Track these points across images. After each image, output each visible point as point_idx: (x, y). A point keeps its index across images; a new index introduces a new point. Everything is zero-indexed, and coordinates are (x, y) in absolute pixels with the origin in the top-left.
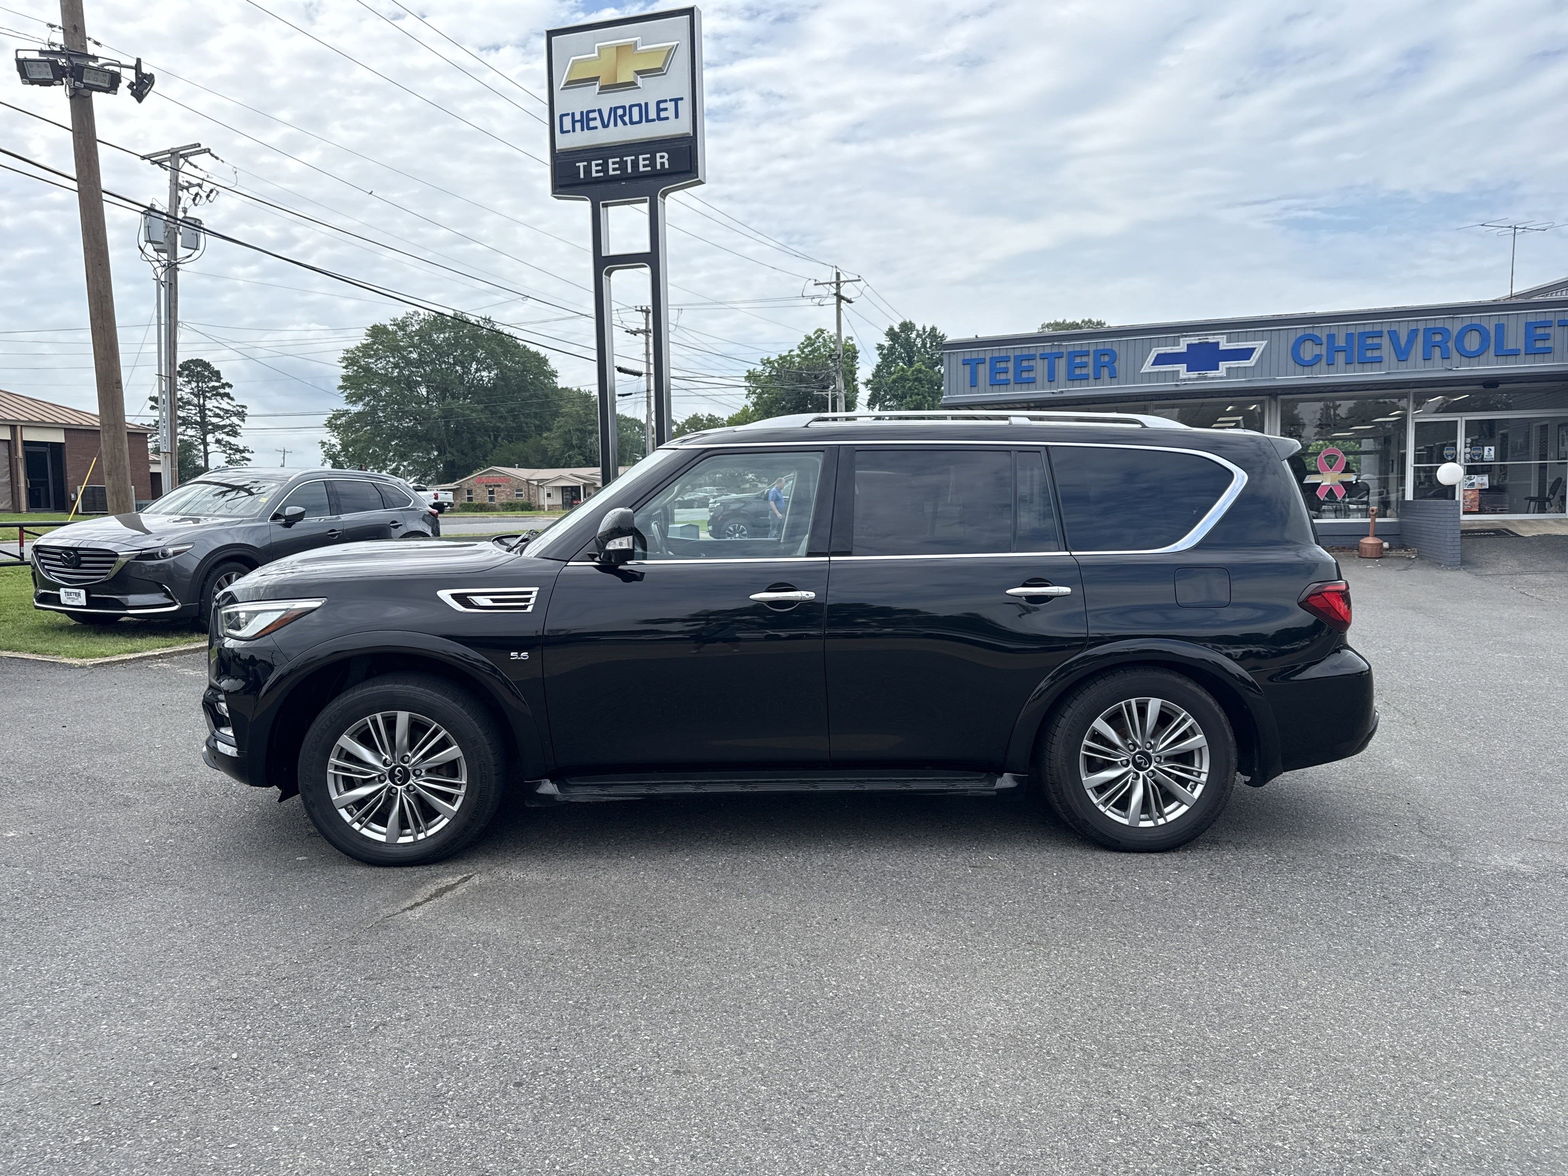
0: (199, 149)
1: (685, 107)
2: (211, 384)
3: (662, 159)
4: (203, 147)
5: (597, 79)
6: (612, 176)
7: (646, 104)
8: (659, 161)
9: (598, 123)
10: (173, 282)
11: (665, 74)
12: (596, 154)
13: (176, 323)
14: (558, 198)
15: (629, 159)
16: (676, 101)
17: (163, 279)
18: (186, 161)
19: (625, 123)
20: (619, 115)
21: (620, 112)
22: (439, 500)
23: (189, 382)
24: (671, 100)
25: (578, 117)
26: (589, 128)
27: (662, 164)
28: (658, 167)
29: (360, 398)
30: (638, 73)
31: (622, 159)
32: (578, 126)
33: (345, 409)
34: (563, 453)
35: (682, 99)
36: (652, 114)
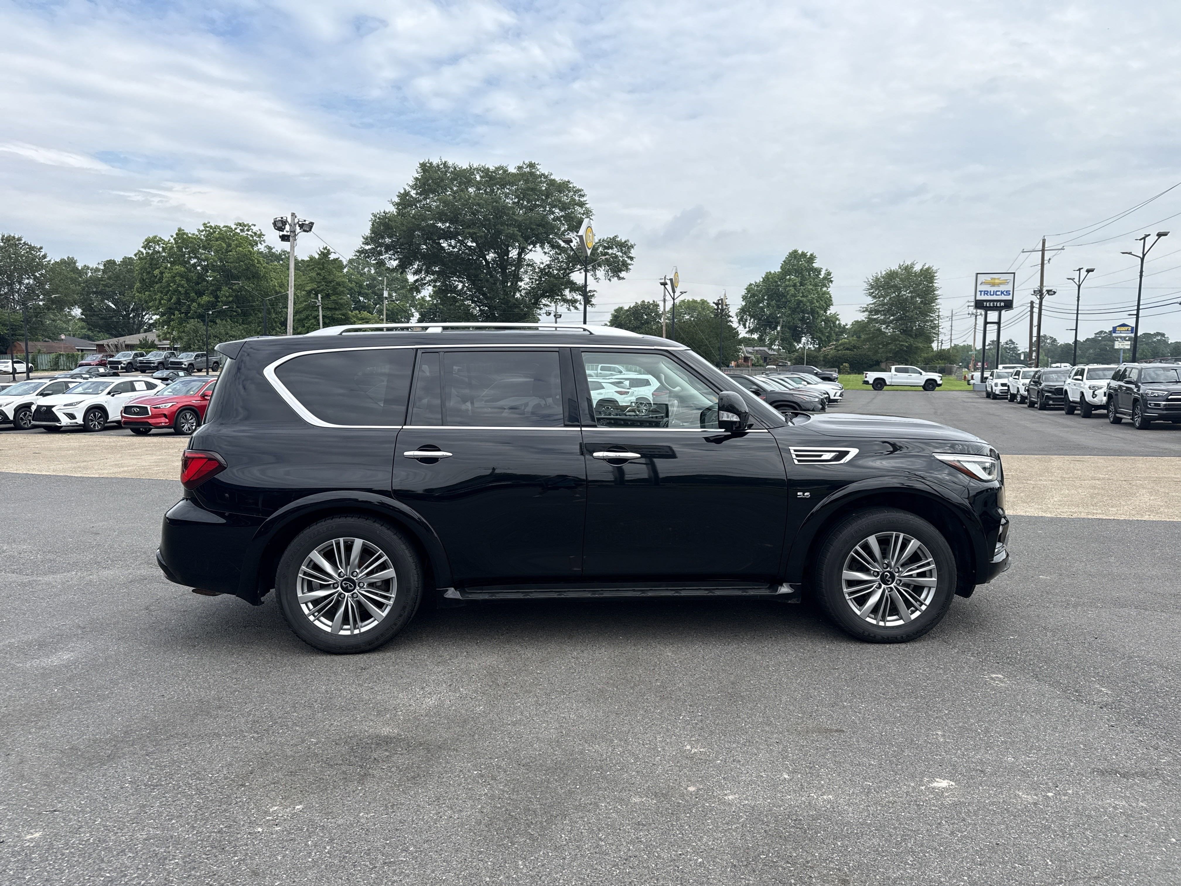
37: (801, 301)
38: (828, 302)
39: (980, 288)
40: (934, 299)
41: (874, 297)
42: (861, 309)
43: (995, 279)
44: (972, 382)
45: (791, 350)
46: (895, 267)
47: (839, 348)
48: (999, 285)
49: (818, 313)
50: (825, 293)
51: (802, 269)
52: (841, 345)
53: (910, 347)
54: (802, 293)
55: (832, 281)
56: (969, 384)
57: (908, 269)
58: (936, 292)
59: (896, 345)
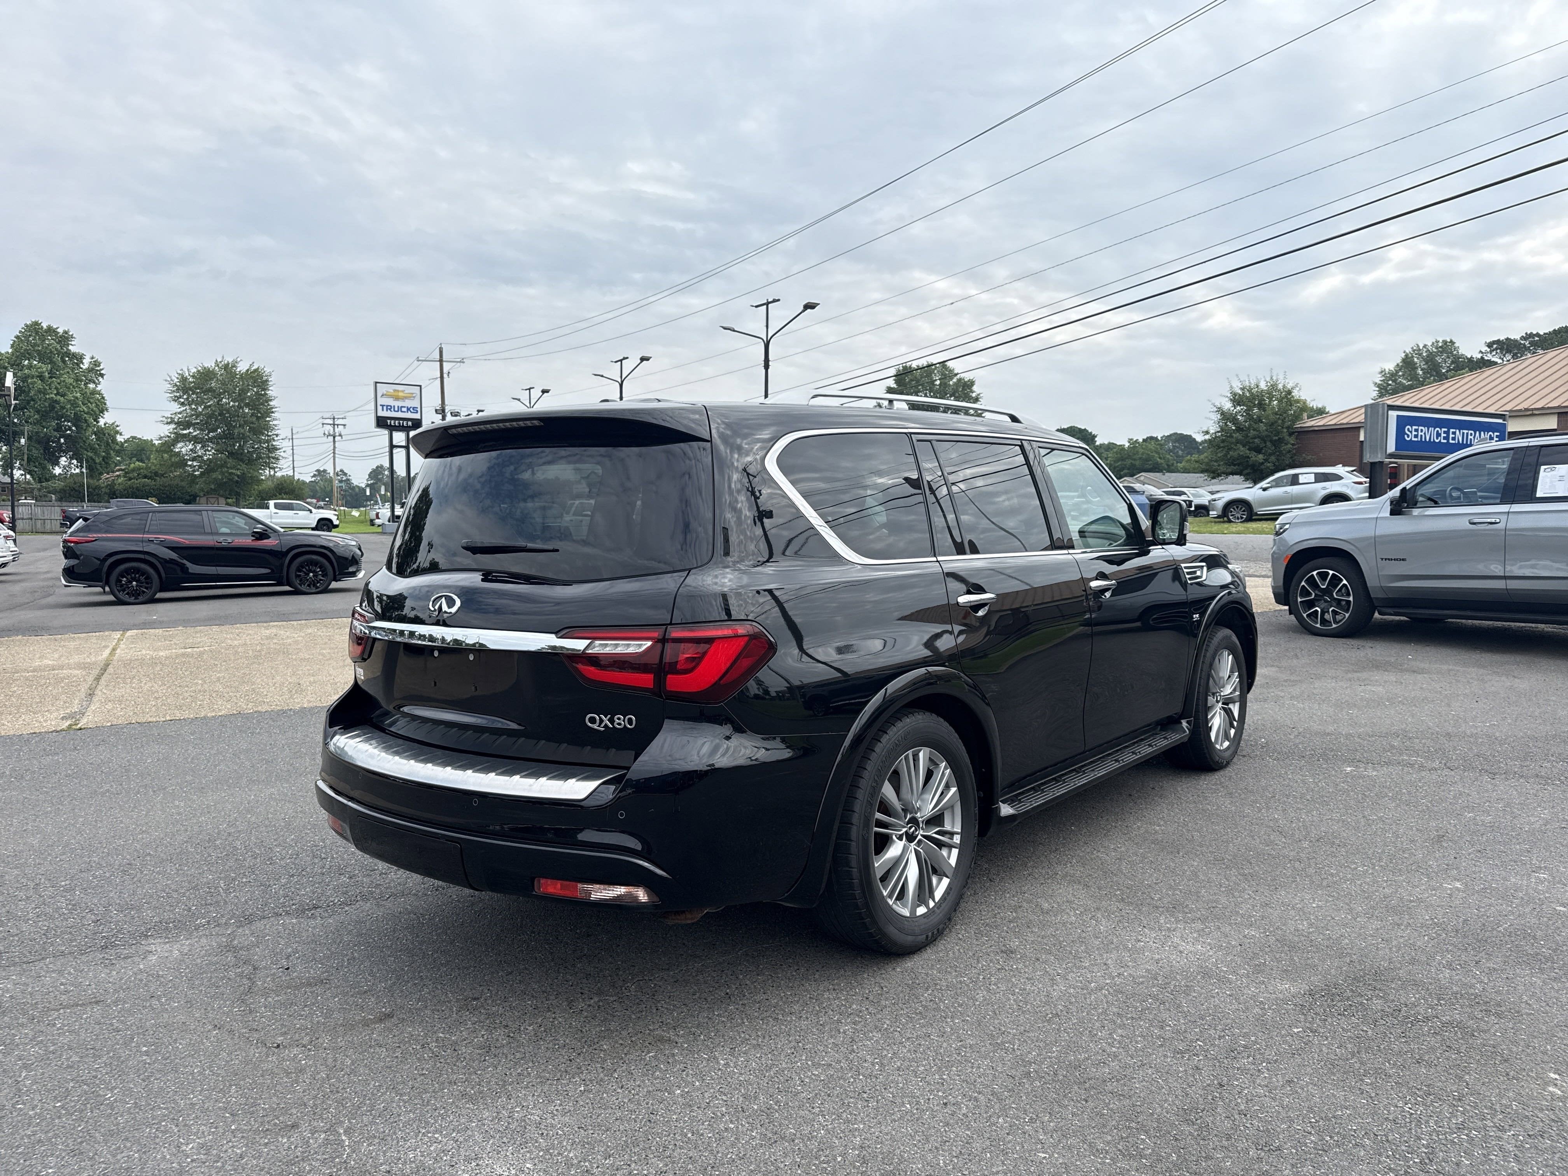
37: (56, 402)
38: (102, 408)
39: (381, 401)
40: (269, 412)
41: (183, 404)
42: (164, 419)
43: (398, 391)
44: (378, 521)
45: (44, 477)
46: (210, 364)
47: (131, 475)
48: (404, 398)
49: (86, 421)
50: (94, 392)
51: (51, 352)
52: (133, 470)
53: (243, 477)
54: (56, 388)
55: (102, 375)
56: (373, 525)
57: (228, 369)
58: (271, 403)
59: (222, 473)
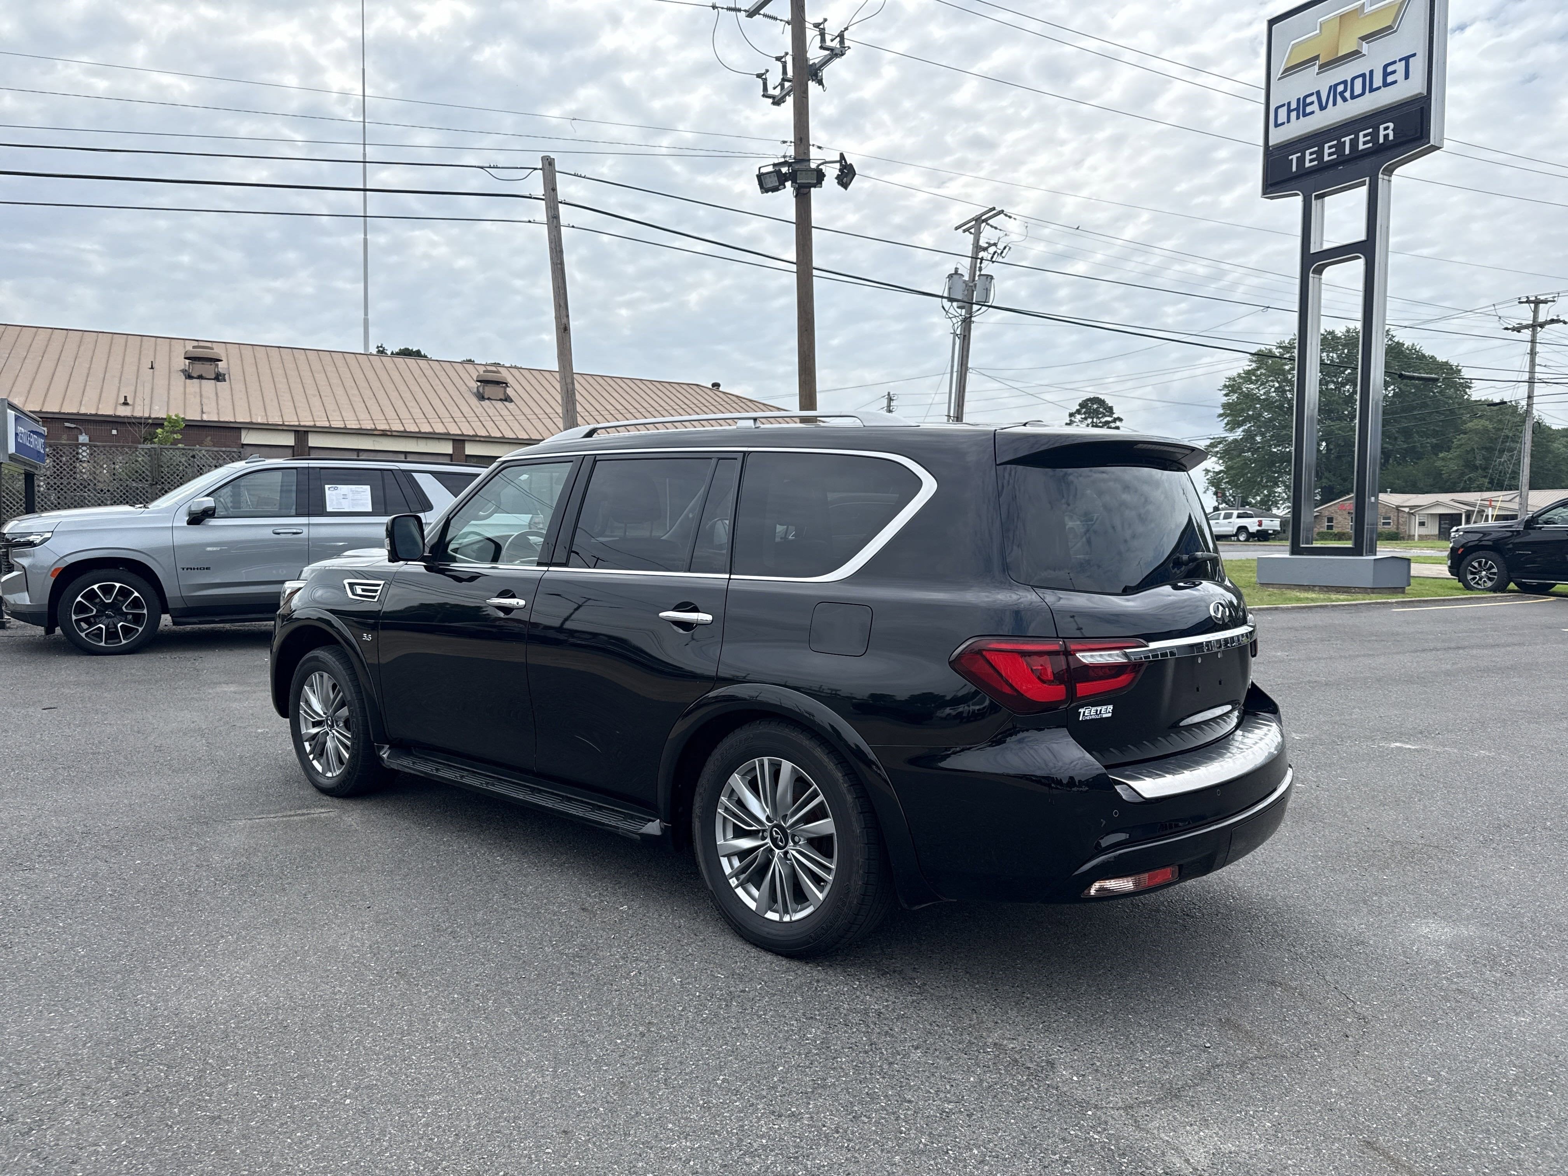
0: (994, 212)
1: (1418, 66)
2: (1103, 420)
3: (1387, 131)
4: (998, 209)
5: (1316, 58)
6: (1328, 161)
7: (1371, 72)
8: (1382, 133)
9: (1315, 107)
10: (967, 334)
11: (1395, 31)
12: (1313, 141)
13: (967, 369)
14: (1272, 198)
15: (1347, 139)
16: (1407, 59)
17: (958, 332)
18: (988, 224)
19: (1345, 100)
20: (1339, 92)
21: (1340, 88)
22: (1263, 528)
23: (1086, 419)
24: (1400, 60)
25: (1294, 106)
26: (1305, 115)
27: (1386, 136)
28: (1381, 140)
29: (1240, 424)
30: (1363, 38)
31: (1339, 141)
32: (1294, 115)
33: (1223, 436)
34: (1463, 474)
35: (1414, 55)
36: (1378, 81)
